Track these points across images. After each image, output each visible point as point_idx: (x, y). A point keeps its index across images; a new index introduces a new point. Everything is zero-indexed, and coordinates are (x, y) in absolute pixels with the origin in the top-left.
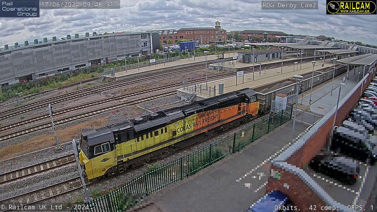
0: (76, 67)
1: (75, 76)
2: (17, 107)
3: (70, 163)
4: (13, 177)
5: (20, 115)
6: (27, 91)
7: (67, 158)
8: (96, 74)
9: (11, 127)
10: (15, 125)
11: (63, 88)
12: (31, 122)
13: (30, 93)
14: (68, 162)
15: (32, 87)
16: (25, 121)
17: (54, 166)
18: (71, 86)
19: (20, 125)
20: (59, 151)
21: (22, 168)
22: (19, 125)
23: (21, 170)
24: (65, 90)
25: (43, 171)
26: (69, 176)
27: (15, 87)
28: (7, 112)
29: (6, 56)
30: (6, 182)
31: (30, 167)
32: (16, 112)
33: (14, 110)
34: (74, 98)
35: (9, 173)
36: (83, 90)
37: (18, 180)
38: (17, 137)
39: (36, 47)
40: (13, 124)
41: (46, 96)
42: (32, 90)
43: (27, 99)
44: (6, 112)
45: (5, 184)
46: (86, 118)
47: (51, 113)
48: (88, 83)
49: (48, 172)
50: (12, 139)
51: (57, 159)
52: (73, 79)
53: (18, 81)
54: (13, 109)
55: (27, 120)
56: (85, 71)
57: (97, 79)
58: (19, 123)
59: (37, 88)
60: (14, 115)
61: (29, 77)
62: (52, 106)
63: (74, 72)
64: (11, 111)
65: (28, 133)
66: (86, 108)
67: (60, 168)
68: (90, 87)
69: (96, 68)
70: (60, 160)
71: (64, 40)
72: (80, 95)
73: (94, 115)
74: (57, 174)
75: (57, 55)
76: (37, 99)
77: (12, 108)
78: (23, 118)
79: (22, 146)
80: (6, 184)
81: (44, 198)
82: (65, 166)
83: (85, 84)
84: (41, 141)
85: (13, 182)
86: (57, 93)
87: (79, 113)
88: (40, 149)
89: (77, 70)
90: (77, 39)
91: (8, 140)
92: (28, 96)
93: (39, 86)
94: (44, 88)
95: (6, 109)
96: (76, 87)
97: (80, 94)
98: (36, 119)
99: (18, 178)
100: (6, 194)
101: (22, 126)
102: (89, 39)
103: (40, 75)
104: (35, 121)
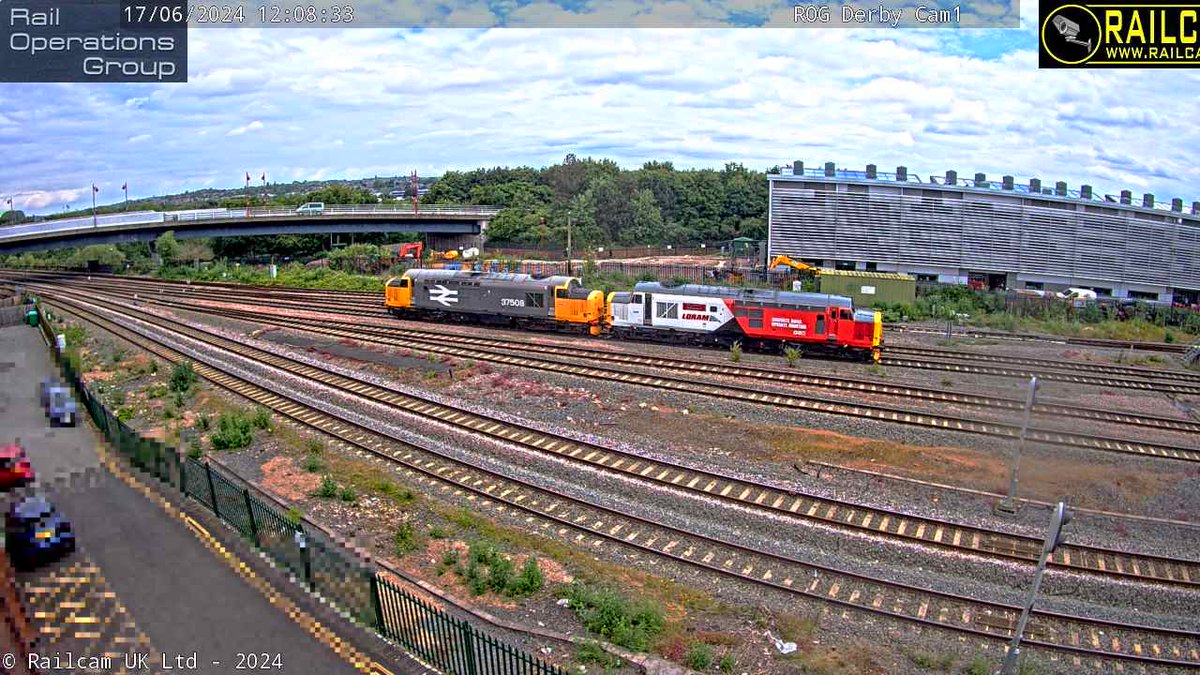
0: (1132, 294)
1: (1122, 320)
2: (942, 348)
3: (1016, 559)
4: (854, 520)
5: (943, 372)
6: (981, 315)
7: (1015, 543)
8: (1179, 335)
9: (908, 392)
10: (919, 394)
11: (1083, 343)
12: (966, 403)
13: (988, 325)
14: (1013, 554)
15: (1000, 310)
16: (952, 394)
17: (973, 547)
18: (1104, 345)
19: (934, 399)
20: (1006, 513)
21: (890, 509)
22: (930, 399)
23: (883, 513)
24: (1084, 350)
25: (937, 543)
26: (994, 592)
27: (951, 293)
28: (910, 352)
29: (946, 201)
30: (828, 522)
31: (909, 518)
32: (935, 360)
33: (933, 354)
34: (1102, 382)
35: (850, 506)
36: (1132, 370)
37: (862, 535)
38: (914, 427)
39: (1035, 202)
40: (916, 390)
41: (1030, 350)
42: (996, 317)
43: (976, 336)
44: (910, 349)
45: (824, 527)
46: (1115, 454)
47: (1029, 400)
48: (1152, 353)
49: (948, 554)
50: (898, 425)
51: (988, 533)
52: (1114, 325)
53: (964, 280)
54: (931, 351)
55: (957, 395)
56: (1153, 316)
57: (1179, 350)
58: (933, 392)
59: (1011, 317)
60: (928, 366)
61: (996, 280)
62: (1040, 382)
63: (1122, 307)
64: (924, 353)
65: (947, 428)
66: (1123, 426)
67: (982, 559)
68: (1154, 367)
69: (1184, 317)
70: (994, 539)
71: (1112, 204)
72: (1119, 381)
73: (1135, 456)
74: (968, 569)
75: (1088, 241)
76: (1003, 348)
77: (926, 346)
78: (948, 384)
79: (916, 454)
80: (827, 528)
81: (897, 611)
82: (998, 562)
83: (1143, 354)
84: (970, 463)
85: (845, 532)
86: (1063, 351)
87: (1100, 434)
88: (958, 483)
89: (1129, 304)
90: (1147, 210)
91: (887, 424)
92: (981, 330)
93: (1019, 312)
94: (1031, 326)
95: (913, 342)
96: (1115, 352)
97: (1122, 378)
98: (982, 402)
99: (865, 530)
100: (813, 550)
101: (938, 404)
102: (1180, 221)
103: (1029, 284)
104: (977, 404)
